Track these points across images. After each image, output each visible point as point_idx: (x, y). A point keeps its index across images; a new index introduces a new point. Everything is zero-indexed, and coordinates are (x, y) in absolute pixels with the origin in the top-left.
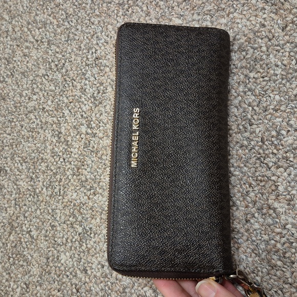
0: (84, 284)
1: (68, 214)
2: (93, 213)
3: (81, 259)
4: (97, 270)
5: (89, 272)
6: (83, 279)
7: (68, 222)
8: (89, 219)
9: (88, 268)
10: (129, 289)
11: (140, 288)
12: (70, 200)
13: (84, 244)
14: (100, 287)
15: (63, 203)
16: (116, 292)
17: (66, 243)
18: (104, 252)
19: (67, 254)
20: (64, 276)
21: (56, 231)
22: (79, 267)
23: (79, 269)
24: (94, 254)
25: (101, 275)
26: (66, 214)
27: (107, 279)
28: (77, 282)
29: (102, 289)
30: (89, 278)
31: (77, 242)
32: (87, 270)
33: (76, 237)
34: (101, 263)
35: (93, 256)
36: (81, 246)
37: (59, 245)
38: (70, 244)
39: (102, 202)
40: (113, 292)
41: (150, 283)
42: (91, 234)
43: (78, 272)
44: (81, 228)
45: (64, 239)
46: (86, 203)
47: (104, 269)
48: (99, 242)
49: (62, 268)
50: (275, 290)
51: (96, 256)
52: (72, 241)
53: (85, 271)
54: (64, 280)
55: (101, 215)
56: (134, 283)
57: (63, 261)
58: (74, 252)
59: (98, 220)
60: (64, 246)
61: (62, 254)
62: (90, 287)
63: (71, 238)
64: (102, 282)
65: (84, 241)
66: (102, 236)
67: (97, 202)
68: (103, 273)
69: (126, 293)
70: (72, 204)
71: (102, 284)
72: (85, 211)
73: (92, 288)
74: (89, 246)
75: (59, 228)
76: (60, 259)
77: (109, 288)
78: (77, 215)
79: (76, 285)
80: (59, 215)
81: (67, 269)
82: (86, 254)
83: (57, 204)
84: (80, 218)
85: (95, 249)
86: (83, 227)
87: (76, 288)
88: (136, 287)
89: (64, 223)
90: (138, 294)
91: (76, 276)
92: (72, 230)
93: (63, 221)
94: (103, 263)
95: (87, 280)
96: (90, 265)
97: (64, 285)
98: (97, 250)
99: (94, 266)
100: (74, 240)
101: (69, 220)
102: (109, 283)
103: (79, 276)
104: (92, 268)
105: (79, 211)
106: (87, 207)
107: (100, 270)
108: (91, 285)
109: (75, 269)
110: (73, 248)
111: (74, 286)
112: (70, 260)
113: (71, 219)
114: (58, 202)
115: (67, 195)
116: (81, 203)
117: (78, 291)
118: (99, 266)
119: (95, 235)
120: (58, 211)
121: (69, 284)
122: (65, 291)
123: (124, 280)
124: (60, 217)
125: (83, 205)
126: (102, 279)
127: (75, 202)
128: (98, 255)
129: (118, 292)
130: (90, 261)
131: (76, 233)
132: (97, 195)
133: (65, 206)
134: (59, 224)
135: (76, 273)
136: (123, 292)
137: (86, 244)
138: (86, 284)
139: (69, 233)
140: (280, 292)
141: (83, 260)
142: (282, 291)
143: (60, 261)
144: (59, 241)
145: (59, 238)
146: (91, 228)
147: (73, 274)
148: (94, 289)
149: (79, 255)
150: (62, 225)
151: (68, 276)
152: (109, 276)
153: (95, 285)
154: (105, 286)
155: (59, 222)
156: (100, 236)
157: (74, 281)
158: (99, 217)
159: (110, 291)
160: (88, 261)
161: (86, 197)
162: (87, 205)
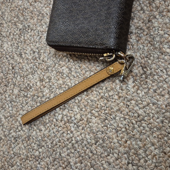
0: (19, 64)
1: (13, 15)
2: (33, 16)
3: (19, 47)
4: (29, 55)
5: (23, 56)
6: (18, 60)
7: (13, 21)
8: (29, 19)
9: (23, 53)
10: (51, 68)
11: (59, 67)
12: (17, 6)
13: (22, 37)
14: (30, 66)
15: (10, 8)
16: (41, 69)
17: (9, 36)
18: (37, 42)
19: (9, 43)
20: (5, 58)
21: (3, 27)
22: (16, 52)
23: (16, 54)
24: (28, 43)
25: (32, 58)
26: (12, 16)
27: (36, 61)
28: (13, 63)
29: (31, 68)
30: (23, 60)
31: (17, 36)
32: (22, 55)
33: (17, 32)
34: (34, 50)
35: (28, 45)
36: (20, 37)
37: (3, 37)
38: (12, 37)
39: (40, 8)
40: (39, 70)
41: (67, 64)
42: (28, 30)
43: (15, 56)
44: (22, 26)
45: (8, 33)
46: (28, 8)
47: (35, 54)
48: (34, 36)
49: (4, 53)
50: (161, 69)
51: (30, 45)
52: (13, 35)
53: (21, 55)
54: (4, 61)
55: (38, 16)
56: (55, 64)
57: (5, 48)
58: (14, 42)
59: (35, 20)
60: (7, 38)
61: (5, 43)
62: (23, 66)
63: (13, 32)
64: (32, 63)
65: (23, 35)
66: (37, 32)
67: (37, 7)
68: (33, 57)
69: (49, 70)
70: (18, 9)
71: (32, 64)
72: (26, 14)
73: (24, 67)
74: (26, 38)
75: (5, 25)
76: (3, 46)
77: (37, 67)
78: (20, 17)
79: (12, 64)
80: (7, 16)
81: (7, 53)
82: (23, 43)
83: (6, 9)
84: (22, 19)
85: (30, 41)
86: (23, 24)
87: (12, 66)
88: (56, 67)
89: (10, 22)
90: (57, 71)
91: (13, 58)
92: (14, 27)
93: (9, 20)
94: (35, 50)
95: (21, 61)
96: (25, 51)
97: (4, 64)
98: (32, 42)
99: (27, 52)
100: (15, 34)
101: (13, 20)
102: (37, 64)
103: (15, 58)
104: (25, 53)
105: (22, 14)
106: (28, 11)
107: (32, 55)
108: (24, 64)
109: (13, 54)
110: (14, 39)
111: (11, 65)
112: (11, 47)
113: (15, 19)
114: (7, 7)
115: (15, 2)
116: (25, 8)
117: (13, 68)
118: (32, 52)
119: (31, 30)
120: (6, 13)
121: (7, 63)
122: (4, 68)
123: (49, 62)
124: (7, 18)
125: (26, 9)
126: (32, 61)
127: (20, 7)
128: (32, 44)
129: (43, 70)
130: (25, 48)
131: (18, 29)
132: (37, 3)
133: (12, 10)
134: (6, 23)
135: (13, 57)
136: (46, 70)
137: (24, 37)
138: (20, 64)
139: (12, 29)
140: (164, 71)
141: (20, 48)
142: (166, 70)
143: (3, 48)
144: (4, 34)
145: (4, 32)
146: (29, 26)
147: (12, 57)
148: (25, 67)
149: (17, 44)
150: (8, 23)
151: (7, 58)
152: (38, 59)
153: (26, 65)
154: (34, 66)
155: (6, 21)
156: (35, 31)
157: (11, 61)
158: (37, 18)
159: (37, 69)
160: (23, 48)
161: (29, 4)
162: (28, 9)
